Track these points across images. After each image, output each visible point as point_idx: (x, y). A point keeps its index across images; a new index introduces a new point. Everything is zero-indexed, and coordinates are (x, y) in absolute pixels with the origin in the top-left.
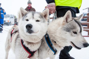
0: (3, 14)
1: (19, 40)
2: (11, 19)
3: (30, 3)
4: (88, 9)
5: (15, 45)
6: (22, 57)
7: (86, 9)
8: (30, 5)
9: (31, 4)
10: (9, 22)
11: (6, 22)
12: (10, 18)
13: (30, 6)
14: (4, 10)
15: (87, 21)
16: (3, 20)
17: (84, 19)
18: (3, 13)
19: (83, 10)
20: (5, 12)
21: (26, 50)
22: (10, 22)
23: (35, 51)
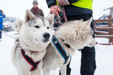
0: (1, 17)
1: (19, 50)
2: (12, 23)
3: (35, 3)
4: (110, 9)
5: (15, 56)
6: (23, 70)
7: (108, 9)
8: (36, 5)
9: (38, 4)
10: (9, 27)
11: (5, 27)
12: (10, 22)
13: (36, 7)
14: (2, 11)
15: (107, 26)
16: (2, 24)
17: (105, 22)
18: (2, 15)
19: (104, 10)
20: (3, 15)
21: (27, 62)
22: (11, 27)
23: (39, 61)
